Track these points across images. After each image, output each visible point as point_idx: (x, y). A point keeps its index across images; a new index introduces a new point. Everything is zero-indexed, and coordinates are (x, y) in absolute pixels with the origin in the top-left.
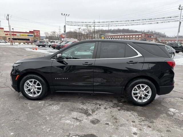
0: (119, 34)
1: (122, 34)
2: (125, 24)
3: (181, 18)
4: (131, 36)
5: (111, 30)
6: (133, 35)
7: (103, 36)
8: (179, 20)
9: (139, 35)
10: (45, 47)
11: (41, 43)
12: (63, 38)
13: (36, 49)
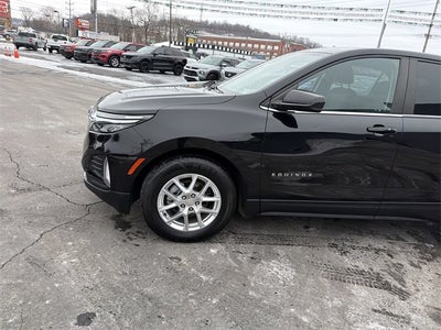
0: (226, 36)
1: (232, 36)
2: (258, 13)
3: (389, 14)
4: (256, 46)
5: (207, 22)
6: (260, 43)
7: (192, 36)
8: (383, 18)
9: (274, 44)
10: (35, 50)
11: (25, 38)
12: (83, 29)
13: (17, 56)
